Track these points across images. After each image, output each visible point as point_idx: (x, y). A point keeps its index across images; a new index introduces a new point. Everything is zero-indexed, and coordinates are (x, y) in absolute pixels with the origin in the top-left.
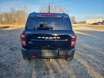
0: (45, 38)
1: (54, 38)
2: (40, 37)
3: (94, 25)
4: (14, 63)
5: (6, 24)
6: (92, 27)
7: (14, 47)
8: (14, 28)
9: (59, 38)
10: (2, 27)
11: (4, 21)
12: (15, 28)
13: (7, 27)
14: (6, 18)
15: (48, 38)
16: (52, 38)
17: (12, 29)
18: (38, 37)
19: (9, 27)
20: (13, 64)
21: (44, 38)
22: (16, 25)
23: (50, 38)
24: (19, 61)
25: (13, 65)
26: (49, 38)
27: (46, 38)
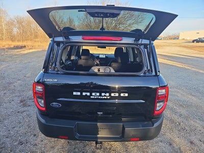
0: (91, 95)
1: (113, 95)
2: (79, 94)
3: (195, 44)
4: (23, 140)
5: (19, 41)
6: (191, 48)
7: (28, 97)
8: (35, 48)
9: (127, 95)
10: (12, 46)
11: (16, 33)
12: (36, 50)
13: (22, 47)
14: (19, 28)
15: (98, 94)
16: (108, 94)
17: (31, 51)
18: (75, 93)
19: (25, 47)
20: (21, 143)
21: (88, 94)
22: (39, 43)
23: (103, 94)
24: (35, 135)
25: (20, 147)
26: (100, 95)
27: (93, 94)
